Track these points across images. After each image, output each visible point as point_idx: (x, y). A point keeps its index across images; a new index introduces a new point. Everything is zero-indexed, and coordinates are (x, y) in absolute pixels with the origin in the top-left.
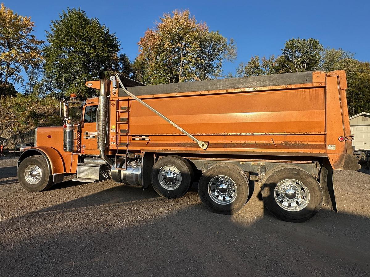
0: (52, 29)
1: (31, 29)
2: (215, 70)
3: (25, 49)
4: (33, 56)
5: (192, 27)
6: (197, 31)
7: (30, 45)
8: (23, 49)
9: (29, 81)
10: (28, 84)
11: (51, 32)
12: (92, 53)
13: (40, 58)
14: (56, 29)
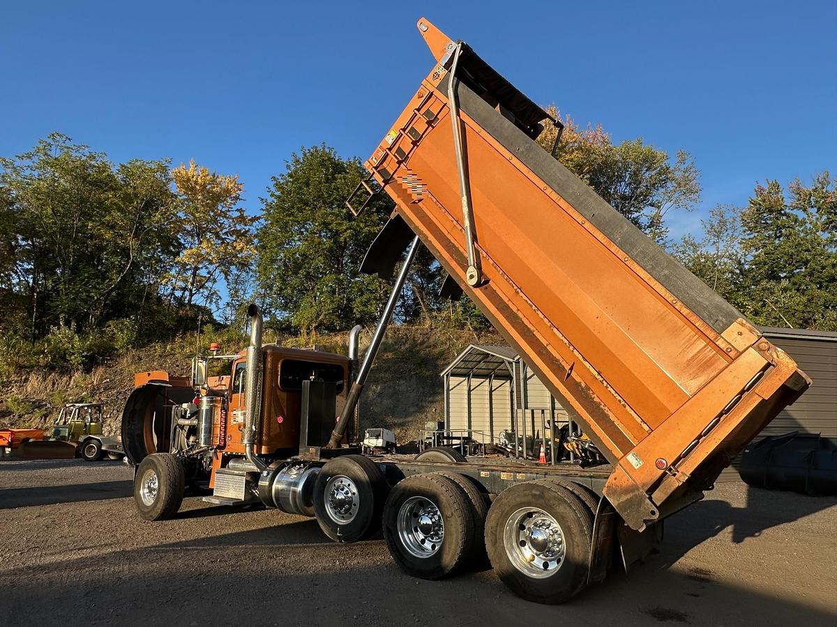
0: (270, 193)
1: (237, 198)
2: (647, 231)
3: (226, 237)
4: (238, 248)
5: (567, 142)
6: (580, 148)
7: (235, 227)
8: (223, 237)
9: (229, 299)
10: (228, 304)
11: (270, 200)
12: (345, 231)
13: (250, 252)
14: (278, 193)
